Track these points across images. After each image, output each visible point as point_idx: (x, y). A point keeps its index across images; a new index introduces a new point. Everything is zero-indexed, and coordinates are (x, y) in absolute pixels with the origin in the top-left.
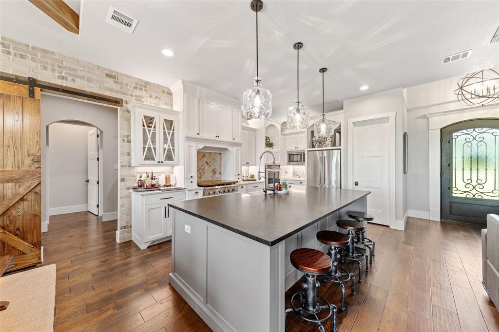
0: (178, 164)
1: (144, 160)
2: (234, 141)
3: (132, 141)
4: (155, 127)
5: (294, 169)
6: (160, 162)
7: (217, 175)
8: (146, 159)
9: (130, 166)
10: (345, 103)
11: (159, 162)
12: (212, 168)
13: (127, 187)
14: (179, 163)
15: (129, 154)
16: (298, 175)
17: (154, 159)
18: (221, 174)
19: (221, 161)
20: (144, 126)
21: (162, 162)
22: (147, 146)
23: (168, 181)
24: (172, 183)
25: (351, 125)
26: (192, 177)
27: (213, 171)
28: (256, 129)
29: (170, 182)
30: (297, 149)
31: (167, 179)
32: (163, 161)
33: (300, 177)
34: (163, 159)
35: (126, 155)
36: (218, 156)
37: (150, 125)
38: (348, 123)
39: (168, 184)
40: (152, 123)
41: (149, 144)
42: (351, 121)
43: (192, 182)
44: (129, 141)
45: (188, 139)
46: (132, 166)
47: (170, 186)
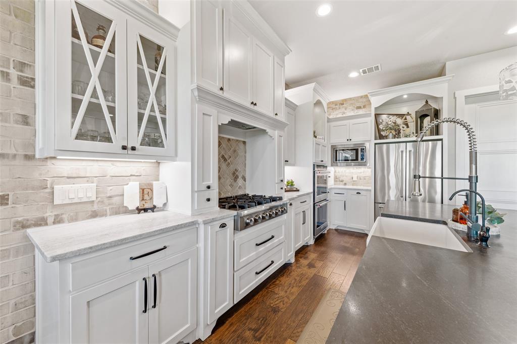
0: (174, 157)
1: (77, 138)
2: (277, 117)
3: (38, 83)
4: (111, 50)
5: (335, 172)
6: (129, 146)
7: (240, 181)
8: (80, 136)
9: (29, 157)
10: (449, 65)
11: (124, 148)
12: (232, 168)
13: (18, 222)
14: (176, 155)
15: (26, 120)
16: (342, 181)
17: (109, 140)
18: (245, 180)
19: (245, 157)
20: (75, 34)
21: (133, 149)
22: (86, 99)
23: (146, 197)
24: (158, 202)
25: (461, 100)
26: (209, 187)
27: (234, 174)
28: (297, 106)
29: (151, 199)
30: (349, 143)
31: (146, 192)
32: (137, 146)
33: (345, 184)
34: (135, 141)
35: (16, 122)
36: (242, 146)
37: (99, 42)
38: (455, 98)
39: (147, 206)
40: (104, 39)
41: (94, 94)
42: (461, 95)
43: (208, 200)
44: (28, 83)
45: (203, 94)
46: (37, 156)
47: (153, 209)
